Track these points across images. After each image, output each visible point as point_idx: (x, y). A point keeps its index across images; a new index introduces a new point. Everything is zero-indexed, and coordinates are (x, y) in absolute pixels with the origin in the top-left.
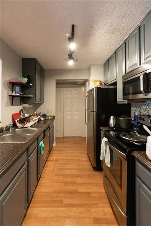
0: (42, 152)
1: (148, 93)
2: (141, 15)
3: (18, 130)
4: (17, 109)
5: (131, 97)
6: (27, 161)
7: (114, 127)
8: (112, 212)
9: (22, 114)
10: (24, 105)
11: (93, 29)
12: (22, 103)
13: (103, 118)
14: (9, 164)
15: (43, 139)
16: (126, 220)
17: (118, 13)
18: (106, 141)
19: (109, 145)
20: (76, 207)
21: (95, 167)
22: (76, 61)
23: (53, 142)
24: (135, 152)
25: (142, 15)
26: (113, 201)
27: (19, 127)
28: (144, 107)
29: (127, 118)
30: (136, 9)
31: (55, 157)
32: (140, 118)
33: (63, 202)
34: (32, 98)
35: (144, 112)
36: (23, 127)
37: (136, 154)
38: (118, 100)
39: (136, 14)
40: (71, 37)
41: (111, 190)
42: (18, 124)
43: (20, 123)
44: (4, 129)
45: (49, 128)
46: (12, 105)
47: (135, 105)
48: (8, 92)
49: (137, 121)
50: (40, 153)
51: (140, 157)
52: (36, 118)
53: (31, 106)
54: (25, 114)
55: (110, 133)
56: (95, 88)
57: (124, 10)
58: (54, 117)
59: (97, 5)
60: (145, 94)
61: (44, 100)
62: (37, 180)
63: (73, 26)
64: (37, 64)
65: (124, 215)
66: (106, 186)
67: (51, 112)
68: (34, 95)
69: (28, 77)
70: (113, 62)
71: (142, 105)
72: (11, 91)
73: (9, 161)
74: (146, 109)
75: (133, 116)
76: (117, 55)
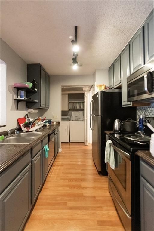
0: (47, 155)
1: (152, 93)
2: (144, 14)
3: (23, 134)
4: (22, 114)
5: (136, 98)
6: (31, 162)
7: (119, 131)
8: (116, 215)
9: (27, 118)
10: (30, 110)
11: (96, 31)
12: (27, 108)
13: (108, 122)
14: (11, 162)
15: (48, 143)
16: (131, 221)
17: (121, 12)
18: (110, 143)
19: (113, 147)
20: (80, 210)
21: (100, 172)
22: (80, 65)
23: (58, 148)
24: (139, 151)
25: (146, 14)
26: (118, 203)
27: (24, 131)
28: (150, 109)
29: (132, 122)
30: (139, 7)
31: (61, 162)
32: (145, 121)
33: (67, 205)
34: (38, 103)
35: (150, 114)
36: (28, 131)
37: (140, 154)
38: (123, 103)
39: (139, 13)
40: (74, 39)
41: (116, 194)
42: (23, 128)
43: (25, 127)
44: (9, 132)
45: (54, 132)
46: (17, 109)
47: (141, 108)
48: (13, 97)
49: (143, 124)
50: (45, 156)
51: (144, 156)
52: (41, 123)
53: (37, 111)
54: (30, 119)
55: (115, 135)
56: (99, 92)
57: (127, 8)
58: (59, 123)
59: (99, 4)
60: (150, 94)
61: (49, 106)
62: (42, 183)
63: (76, 28)
64: (41, 69)
65: (128, 216)
66: (111, 190)
67: (56, 118)
68: (39, 100)
69: (33, 82)
70: (117, 66)
71: (147, 108)
72: (16, 96)
73: (11, 159)
74: (152, 111)
75: (138, 120)
76: (121, 58)
